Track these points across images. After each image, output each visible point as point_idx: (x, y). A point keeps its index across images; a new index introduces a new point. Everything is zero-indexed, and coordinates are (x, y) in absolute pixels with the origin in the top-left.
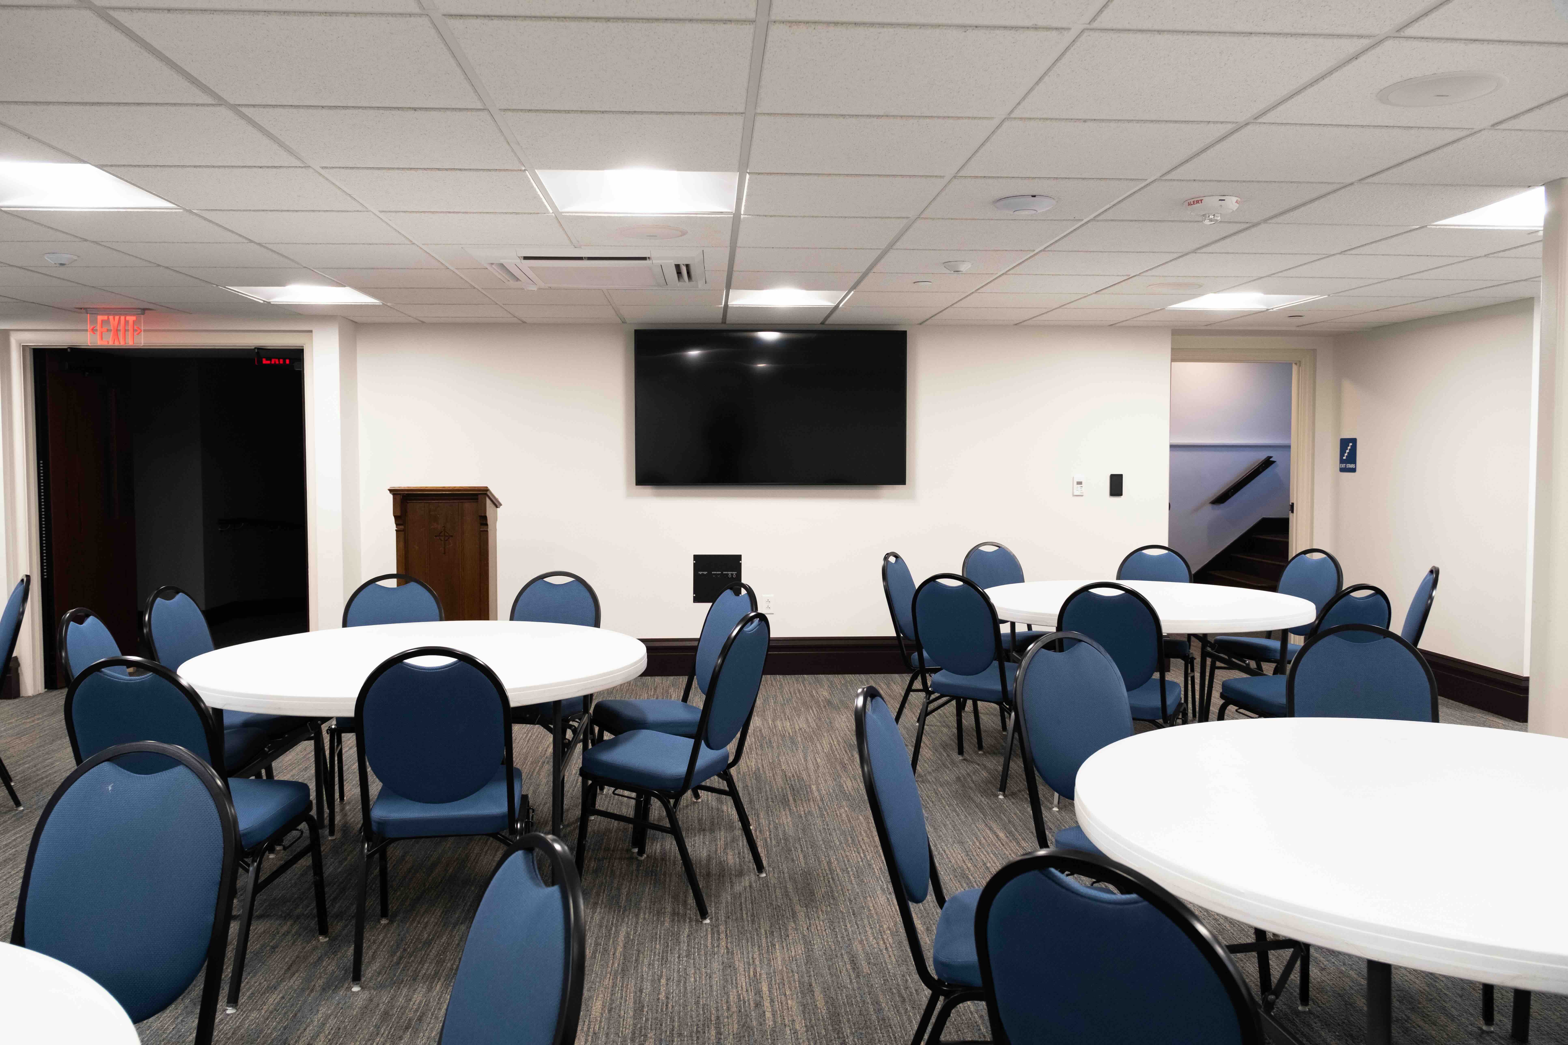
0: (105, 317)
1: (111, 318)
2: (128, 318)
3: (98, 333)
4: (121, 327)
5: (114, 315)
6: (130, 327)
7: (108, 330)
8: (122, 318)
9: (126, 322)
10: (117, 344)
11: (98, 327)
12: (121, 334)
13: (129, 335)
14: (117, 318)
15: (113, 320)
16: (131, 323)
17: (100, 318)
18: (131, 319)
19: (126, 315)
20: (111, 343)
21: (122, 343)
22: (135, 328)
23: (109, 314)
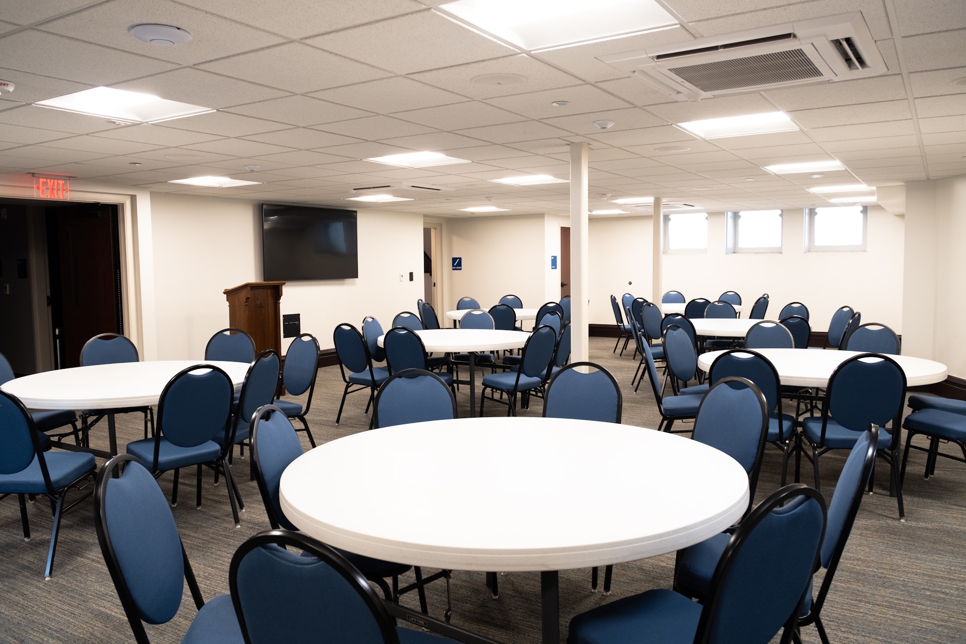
0: (45, 180)
1: (48, 180)
2: (59, 181)
3: (41, 190)
4: (55, 187)
5: (51, 179)
6: (60, 188)
7: (47, 188)
8: (56, 181)
9: (58, 184)
10: (53, 197)
11: (41, 186)
12: (55, 192)
13: (60, 193)
14: (52, 181)
15: (50, 183)
16: (61, 184)
17: (41, 180)
18: (61, 182)
19: (58, 179)
20: (49, 197)
21: (56, 197)
22: (64, 188)
23: (47, 178)
